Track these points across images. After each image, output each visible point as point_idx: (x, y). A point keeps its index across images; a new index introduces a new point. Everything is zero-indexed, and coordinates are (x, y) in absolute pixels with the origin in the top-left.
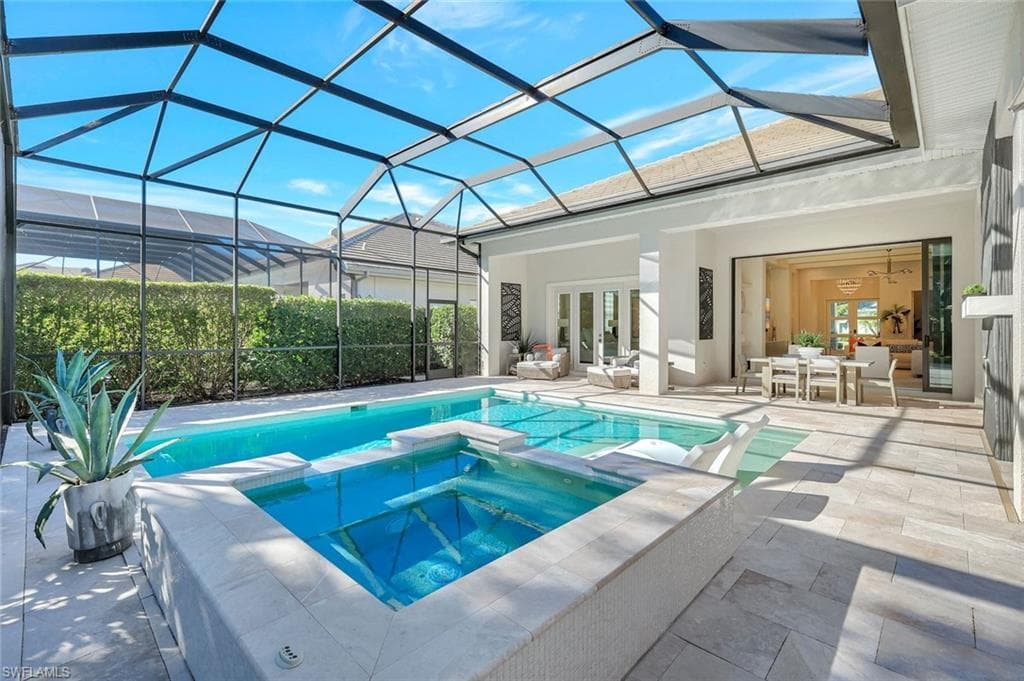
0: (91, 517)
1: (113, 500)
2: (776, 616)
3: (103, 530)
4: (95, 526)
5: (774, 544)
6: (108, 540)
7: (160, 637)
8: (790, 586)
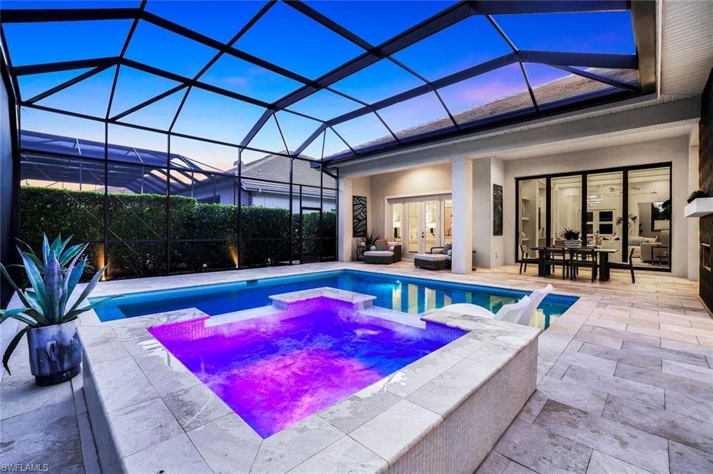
0: (47, 352)
1: (63, 340)
2: (579, 438)
3: (55, 362)
4: (49, 359)
5: (566, 379)
6: (59, 370)
7: (86, 446)
8: (585, 413)
